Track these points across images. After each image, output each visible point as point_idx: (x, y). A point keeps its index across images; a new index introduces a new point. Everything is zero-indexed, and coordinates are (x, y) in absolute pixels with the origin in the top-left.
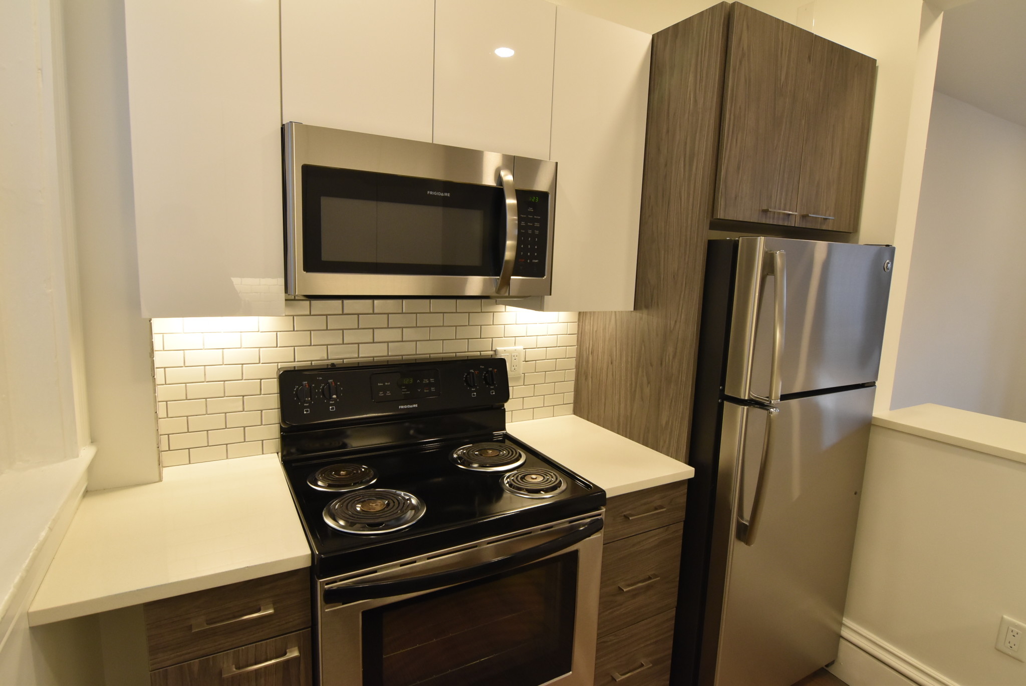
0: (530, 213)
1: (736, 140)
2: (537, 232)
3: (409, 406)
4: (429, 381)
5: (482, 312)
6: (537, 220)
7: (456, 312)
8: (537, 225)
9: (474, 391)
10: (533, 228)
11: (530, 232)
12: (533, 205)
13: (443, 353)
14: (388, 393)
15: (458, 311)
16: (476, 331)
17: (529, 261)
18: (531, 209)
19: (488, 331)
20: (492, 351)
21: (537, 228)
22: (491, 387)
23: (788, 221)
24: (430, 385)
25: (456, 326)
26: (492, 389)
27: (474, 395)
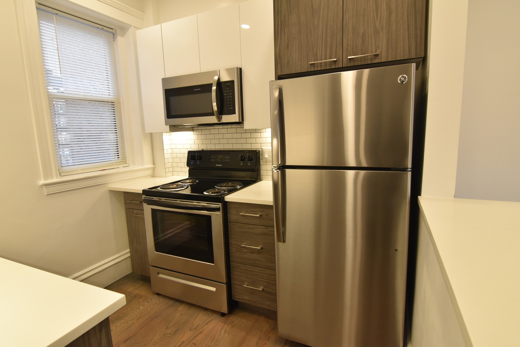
0: (228, 90)
1: (284, 33)
2: (231, 97)
3: (219, 165)
4: (227, 157)
5: (256, 132)
6: (231, 92)
7: (246, 133)
8: (231, 94)
9: (242, 163)
10: (229, 95)
11: (228, 97)
12: (228, 86)
13: (242, 149)
14: (214, 160)
15: (246, 132)
16: (253, 141)
17: (229, 108)
18: (228, 88)
19: (258, 141)
20: (261, 149)
21: (231, 95)
22: (249, 162)
23: (335, 65)
24: (227, 159)
25: (246, 138)
26: (249, 163)
27: (241, 164)
